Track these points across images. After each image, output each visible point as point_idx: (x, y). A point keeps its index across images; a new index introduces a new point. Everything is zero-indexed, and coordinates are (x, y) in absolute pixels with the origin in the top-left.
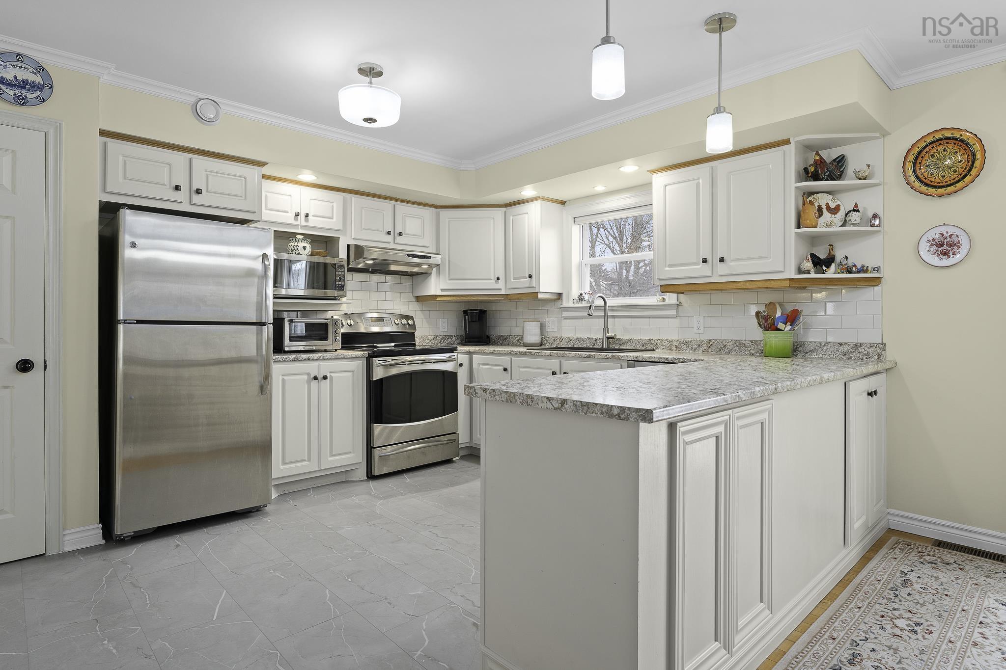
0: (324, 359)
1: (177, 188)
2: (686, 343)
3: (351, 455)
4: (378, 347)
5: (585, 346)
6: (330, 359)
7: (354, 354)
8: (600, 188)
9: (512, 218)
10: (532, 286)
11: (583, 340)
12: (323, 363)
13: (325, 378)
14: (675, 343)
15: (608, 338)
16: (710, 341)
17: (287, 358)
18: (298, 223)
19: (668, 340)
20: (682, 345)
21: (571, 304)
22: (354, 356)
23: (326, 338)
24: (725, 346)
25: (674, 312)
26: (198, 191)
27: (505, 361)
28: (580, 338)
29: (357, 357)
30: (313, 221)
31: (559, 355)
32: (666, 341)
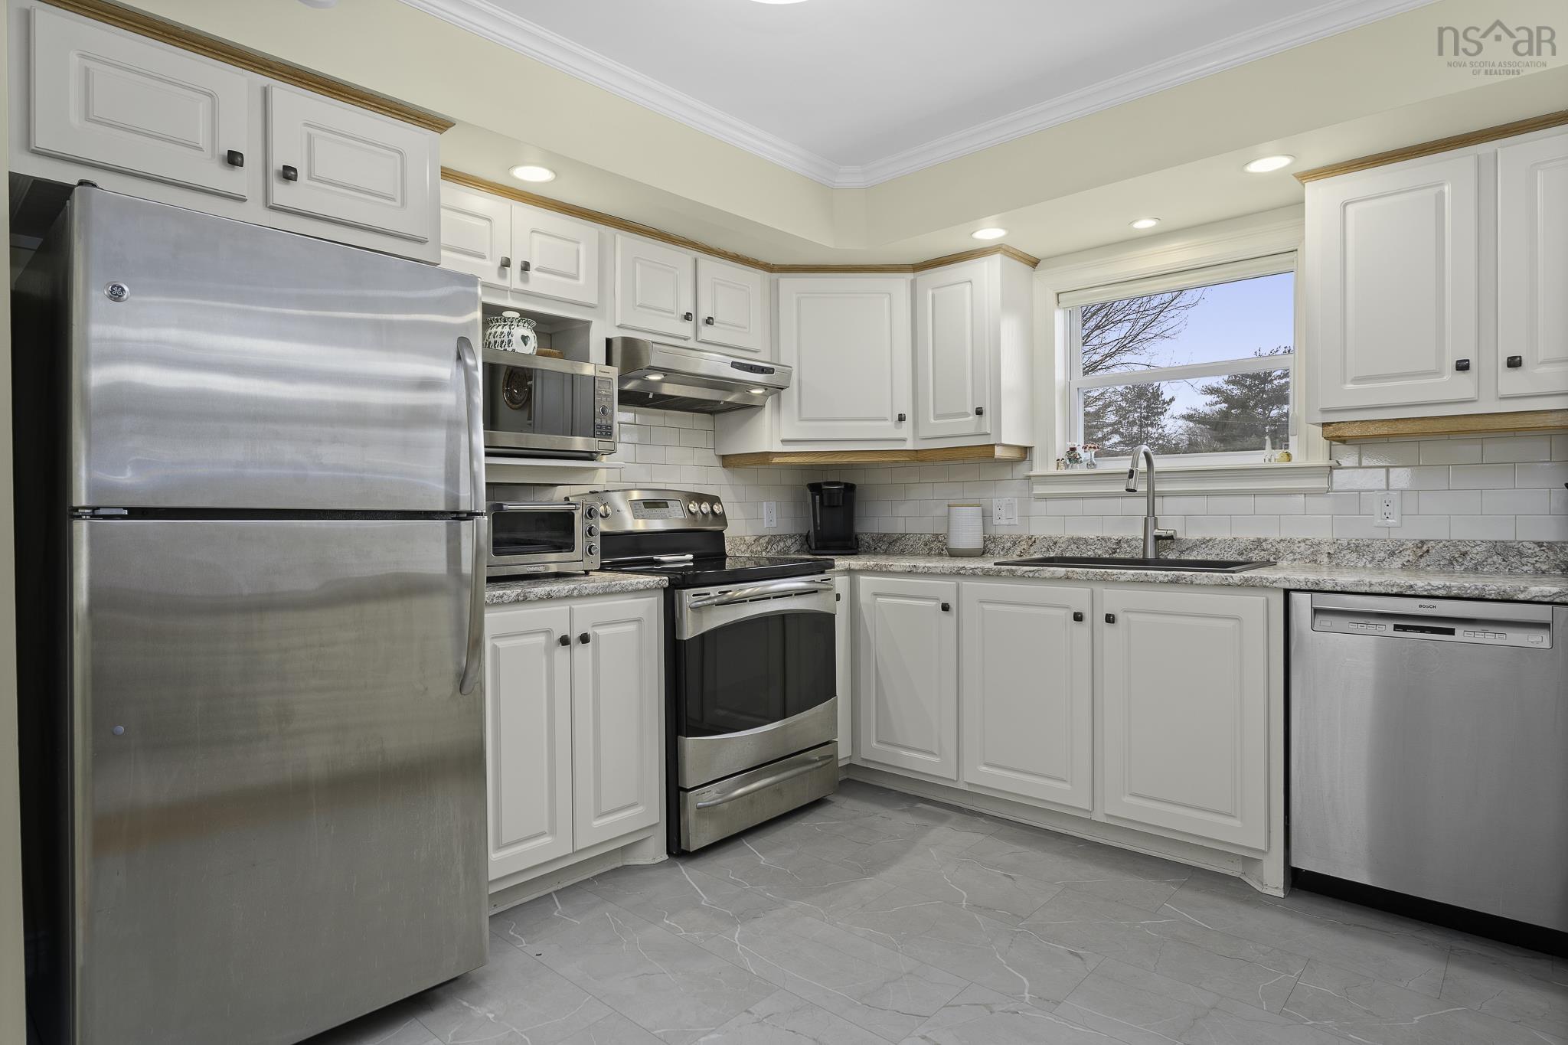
0: (581, 596)
1: (234, 159)
2: (1357, 548)
3: (640, 809)
4: (664, 563)
5: (1091, 554)
6: (594, 595)
7: (642, 580)
8: (1145, 224)
9: (930, 293)
10: (983, 431)
11: (1086, 542)
12: (578, 606)
13: (585, 639)
14: (1326, 549)
15: (1158, 538)
16: (1423, 542)
17: (502, 597)
18: (506, 283)
19: (1308, 542)
20: (1345, 552)
21: (1052, 470)
22: (642, 587)
23: (570, 547)
24: (1464, 554)
25: (1321, 483)
26: (288, 174)
27: (945, 589)
28: (1079, 539)
29: (648, 589)
30: (537, 281)
31: (1090, 576)
32: (1302, 544)
